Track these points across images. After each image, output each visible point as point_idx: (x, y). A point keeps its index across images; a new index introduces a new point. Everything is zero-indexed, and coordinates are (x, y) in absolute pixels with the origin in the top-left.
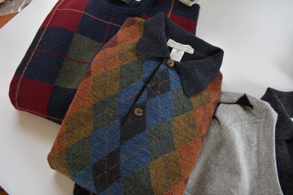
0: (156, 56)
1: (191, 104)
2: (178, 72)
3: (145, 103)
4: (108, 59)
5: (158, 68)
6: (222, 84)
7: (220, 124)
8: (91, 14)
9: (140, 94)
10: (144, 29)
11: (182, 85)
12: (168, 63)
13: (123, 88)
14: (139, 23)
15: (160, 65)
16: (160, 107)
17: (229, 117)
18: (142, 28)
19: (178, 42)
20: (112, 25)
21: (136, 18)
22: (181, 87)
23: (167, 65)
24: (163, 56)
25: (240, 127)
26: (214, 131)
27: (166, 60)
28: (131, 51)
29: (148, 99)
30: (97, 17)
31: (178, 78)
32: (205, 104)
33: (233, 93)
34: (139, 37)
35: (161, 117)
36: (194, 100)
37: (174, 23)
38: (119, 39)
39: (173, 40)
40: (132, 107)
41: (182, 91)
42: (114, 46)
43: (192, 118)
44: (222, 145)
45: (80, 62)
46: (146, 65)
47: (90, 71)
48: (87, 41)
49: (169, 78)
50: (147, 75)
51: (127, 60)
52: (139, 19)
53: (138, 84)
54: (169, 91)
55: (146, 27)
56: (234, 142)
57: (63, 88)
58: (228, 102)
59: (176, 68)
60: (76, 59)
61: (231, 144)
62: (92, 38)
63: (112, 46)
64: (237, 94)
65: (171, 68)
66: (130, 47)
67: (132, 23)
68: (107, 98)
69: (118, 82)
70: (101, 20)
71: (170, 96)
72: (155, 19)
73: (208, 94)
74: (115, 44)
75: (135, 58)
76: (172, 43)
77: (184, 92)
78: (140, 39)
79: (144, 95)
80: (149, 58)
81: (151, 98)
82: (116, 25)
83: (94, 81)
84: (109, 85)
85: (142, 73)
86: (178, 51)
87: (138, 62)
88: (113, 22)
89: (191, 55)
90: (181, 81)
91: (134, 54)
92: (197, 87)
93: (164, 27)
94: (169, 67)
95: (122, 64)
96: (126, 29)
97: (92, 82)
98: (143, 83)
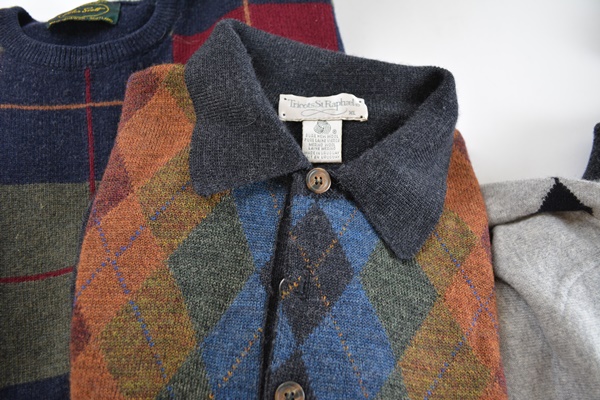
0: (264, 177)
1: (425, 281)
2: (350, 198)
3: (297, 356)
4: (120, 252)
5: (286, 213)
6: (474, 165)
7: (519, 295)
8: (19, 102)
9: (268, 334)
10: (192, 96)
11: (378, 233)
12: (311, 185)
13: (207, 328)
14: (168, 83)
15: (288, 203)
16: (348, 349)
17: (542, 269)
18: (187, 95)
19: (308, 96)
20: (94, 108)
21: (155, 69)
22: (377, 241)
23: (309, 191)
24: (286, 172)
25: (581, 288)
26: (515, 324)
27: (299, 178)
28: (183, 189)
29: (300, 341)
30: (39, 102)
31: (359, 219)
32: (463, 258)
33: (519, 183)
34: (189, 127)
35: (365, 382)
36: (429, 262)
37: (272, 36)
38: (131, 164)
39: (292, 96)
40: (263, 387)
41: (386, 254)
42: (122, 197)
43: (447, 327)
44: (550, 356)
45: (48, 275)
46: (247, 217)
47: (81, 322)
48: (38, 194)
49: (334, 236)
50: (263, 254)
51: (182, 226)
52: (165, 69)
53: (250, 297)
54: (350, 277)
55: (196, 88)
56: (592, 349)
57: (29, 385)
58: (514, 216)
59: (340, 191)
60: (29, 271)
61: (586, 361)
62: (51, 179)
63: (115, 199)
64: (534, 186)
65: (326, 195)
66: (173, 179)
67: (150, 88)
68: (173, 381)
69: (185, 313)
70: (58, 107)
71: (359, 292)
72: (213, 54)
73: (458, 222)
74: (124, 184)
75: (204, 210)
76: (293, 105)
77: (393, 254)
78: (195, 138)
79: (284, 335)
80: (246, 192)
81: (309, 331)
82: (106, 104)
83: (108, 350)
84: (160, 338)
85: (244, 249)
86: (322, 125)
87: (217, 219)
88: (94, 99)
89: (364, 122)
90: (369, 222)
91: (194, 198)
92: (420, 220)
93: (250, 70)
94: (317, 197)
95: (171, 247)
96: (137, 117)
97: (102, 354)
98: (262, 290)
